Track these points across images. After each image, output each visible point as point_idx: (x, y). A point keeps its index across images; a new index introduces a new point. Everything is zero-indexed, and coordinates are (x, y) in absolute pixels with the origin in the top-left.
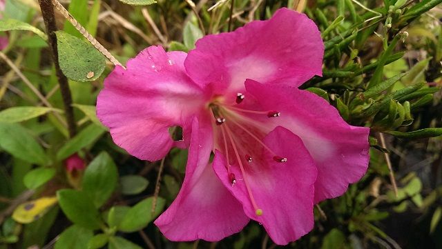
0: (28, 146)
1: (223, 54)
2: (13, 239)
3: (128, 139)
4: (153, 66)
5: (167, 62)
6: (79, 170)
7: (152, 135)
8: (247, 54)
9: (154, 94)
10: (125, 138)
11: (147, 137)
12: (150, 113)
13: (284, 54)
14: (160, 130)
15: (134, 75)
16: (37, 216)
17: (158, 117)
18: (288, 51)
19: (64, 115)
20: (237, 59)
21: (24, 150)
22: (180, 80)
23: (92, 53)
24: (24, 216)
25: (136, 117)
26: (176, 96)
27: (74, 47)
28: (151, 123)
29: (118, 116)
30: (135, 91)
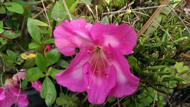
0: (37, 35)
1: (103, 31)
2: (19, 64)
3: (60, 44)
4: (79, 25)
5: (85, 26)
6: (49, 50)
7: (68, 47)
8: (110, 35)
9: (75, 34)
10: (59, 44)
11: (66, 47)
12: (71, 40)
13: (122, 40)
14: (72, 47)
15: (71, 25)
16: (28, 59)
17: (73, 42)
18: (124, 39)
19: (52, 29)
20: (107, 35)
21: (35, 35)
22: (87, 34)
23: (63, 12)
24: (24, 57)
25: (66, 39)
26: (82, 38)
27: (59, 8)
28: (70, 43)
29: (60, 36)
30: (69, 30)
